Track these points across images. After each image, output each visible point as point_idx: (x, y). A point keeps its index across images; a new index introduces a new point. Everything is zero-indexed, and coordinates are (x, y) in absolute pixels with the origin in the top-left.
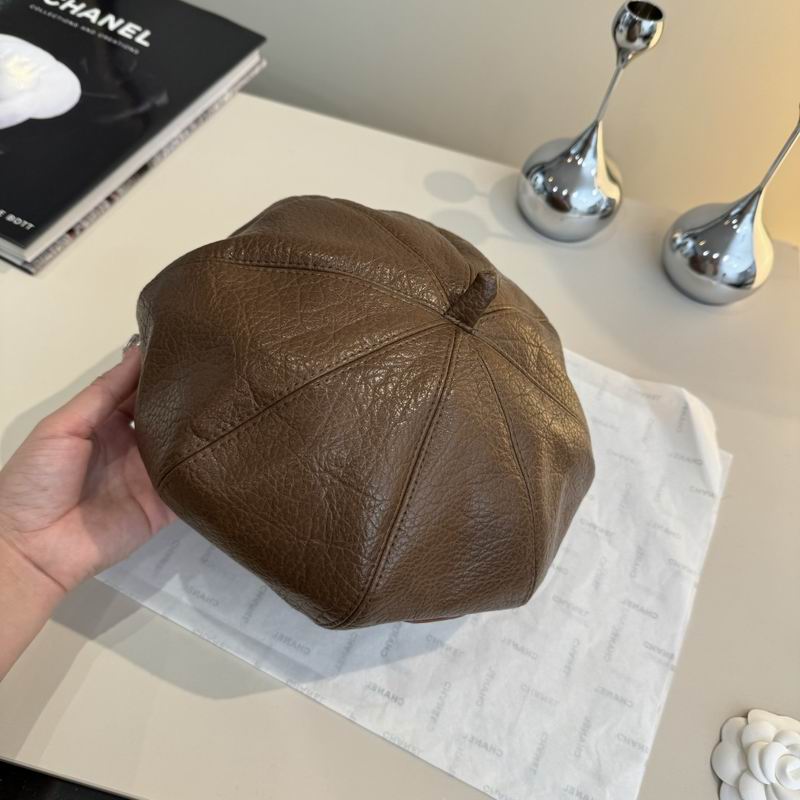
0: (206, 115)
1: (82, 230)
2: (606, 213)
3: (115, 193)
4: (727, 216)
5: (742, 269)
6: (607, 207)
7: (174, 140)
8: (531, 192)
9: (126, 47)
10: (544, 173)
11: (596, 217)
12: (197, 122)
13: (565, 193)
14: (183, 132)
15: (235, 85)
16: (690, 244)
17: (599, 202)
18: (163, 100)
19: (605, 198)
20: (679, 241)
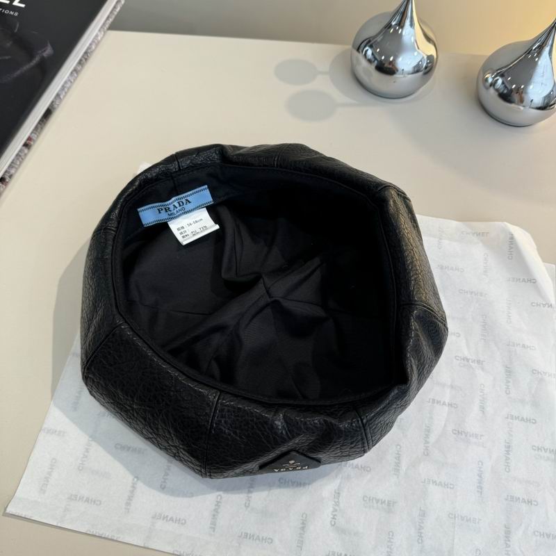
0: (86, 56)
1: (11, 176)
2: (428, 69)
3: (29, 139)
4: (529, 52)
5: (546, 93)
6: (427, 63)
7: (66, 82)
8: (364, 63)
9: (7, 12)
10: (371, 47)
11: (421, 73)
12: (80, 63)
13: (391, 59)
14: (72, 73)
15: (104, 24)
16: (500, 81)
17: (421, 61)
18: (48, 51)
19: (425, 57)
20: (490, 80)
